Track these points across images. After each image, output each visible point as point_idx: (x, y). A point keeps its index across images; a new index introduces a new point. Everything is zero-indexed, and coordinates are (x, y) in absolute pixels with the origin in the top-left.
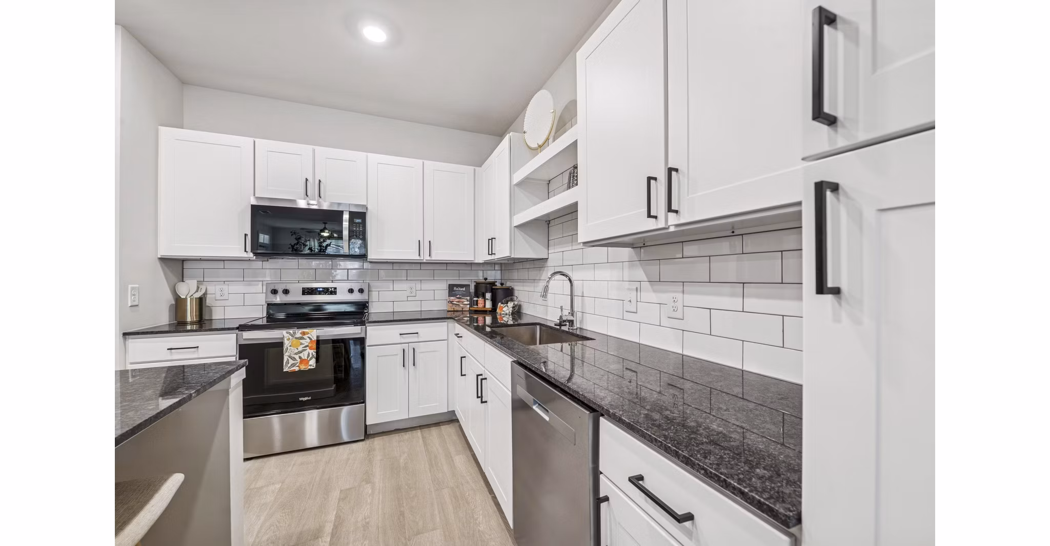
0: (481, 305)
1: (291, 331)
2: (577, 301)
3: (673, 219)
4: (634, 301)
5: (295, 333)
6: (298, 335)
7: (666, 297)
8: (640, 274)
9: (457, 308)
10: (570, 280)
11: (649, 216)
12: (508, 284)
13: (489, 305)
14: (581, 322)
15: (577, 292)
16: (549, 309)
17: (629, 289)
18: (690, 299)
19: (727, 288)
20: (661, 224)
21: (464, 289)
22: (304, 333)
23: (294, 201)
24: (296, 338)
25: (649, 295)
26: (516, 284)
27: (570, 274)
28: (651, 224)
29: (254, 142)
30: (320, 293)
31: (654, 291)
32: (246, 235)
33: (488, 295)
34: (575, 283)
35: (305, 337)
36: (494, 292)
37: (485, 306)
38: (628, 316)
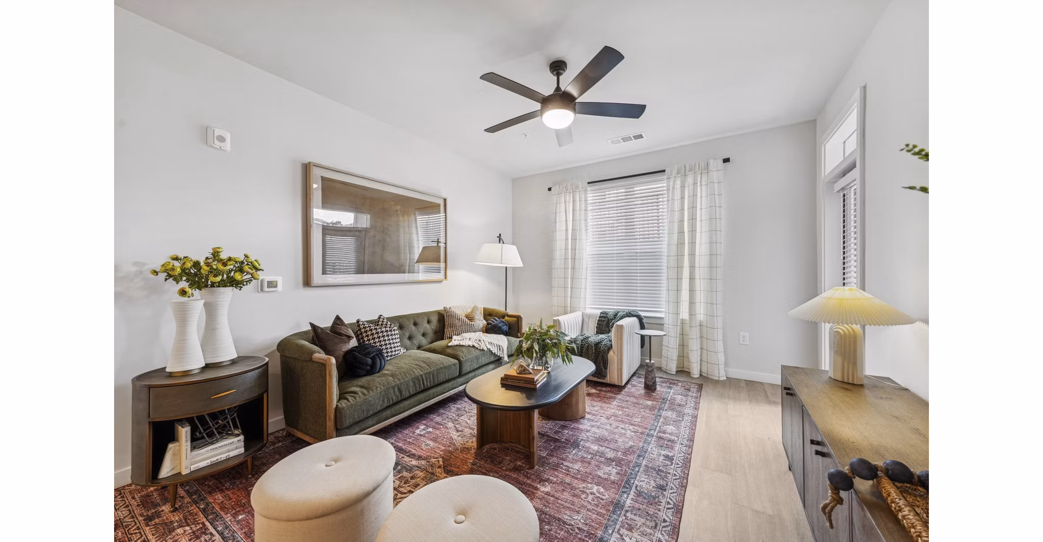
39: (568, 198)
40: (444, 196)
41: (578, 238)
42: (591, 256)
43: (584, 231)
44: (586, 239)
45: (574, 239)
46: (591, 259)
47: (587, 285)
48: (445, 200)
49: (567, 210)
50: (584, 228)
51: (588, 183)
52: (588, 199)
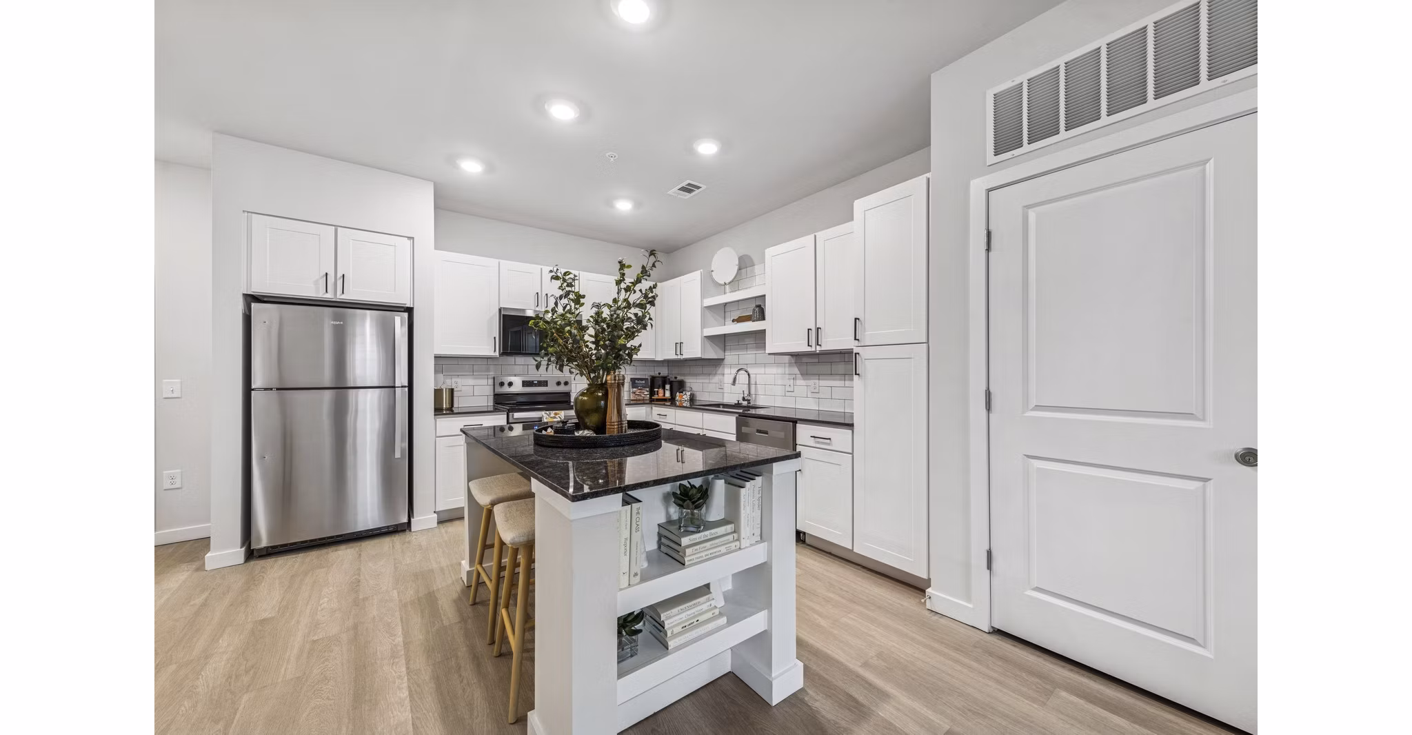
0: (661, 395)
1: (548, 412)
2: (753, 387)
3: (818, 347)
4: (792, 385)
5: (550, 414)
6: (552, 415)
7: (811, 382)
8: (796, 370)
9: (639, 398)
10: (749, 375)
11: (809, 345)
12: (679, 378)
13: (668, 394)
14: (755, 400)
15: (753, 381)
16: (725, 395)
17: (789, 379)
18: (823, 383)
19: (838, 377)
20: (813, 349)
21: (644, 382)
22: (556, 414)
23: (524, 310)
24: (551, 417)
25: (801, 382)
26: (686, 377)
27: (749, 370)
28: (809, 349)
29: (499, 263)
30: (536, 385)
31: (804, 379)
32: (495, 338)
33: (668, 387)
34: (751, 376)
35: (557, 416)
36: (671, 383)
37: (664, 395)
38: (788, 394)
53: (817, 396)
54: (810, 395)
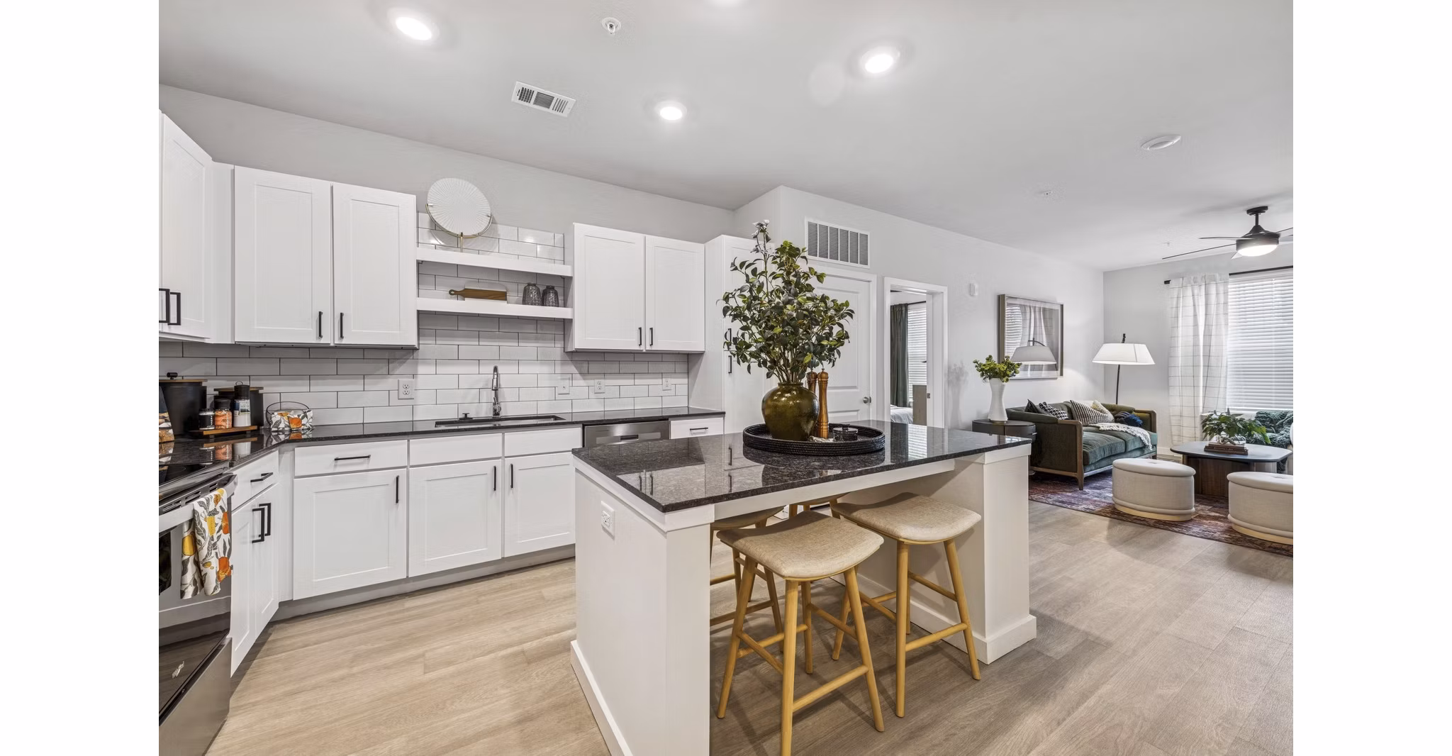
4: (567, 385)
7: (591, 382)
8: (572, 369)
17: (563, 379)
18: (608, 382)
19: (626, 376)
25: (579, 382)
31: (583, 379)
37: (234, 424)
39: (1196, 292)
40: (1061, 302)
41: (1213, 333)
42: (1232, 353)
43: (1223, 326)
44: (1226, 335)
45: (1208, 335)
46: (1231, 356)
47: (1228, 383)
48: (1062, 306)
49: (1196, 304)
50: (1223, 323)
51: (1230, 274)
52: (1229, 290)
53: (602, 396)
54: (592, 395)
